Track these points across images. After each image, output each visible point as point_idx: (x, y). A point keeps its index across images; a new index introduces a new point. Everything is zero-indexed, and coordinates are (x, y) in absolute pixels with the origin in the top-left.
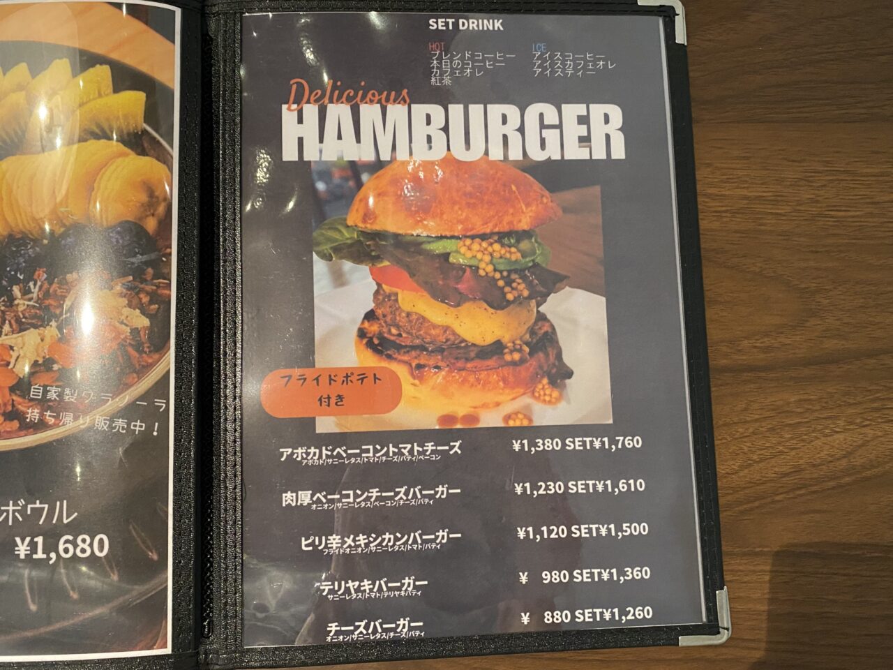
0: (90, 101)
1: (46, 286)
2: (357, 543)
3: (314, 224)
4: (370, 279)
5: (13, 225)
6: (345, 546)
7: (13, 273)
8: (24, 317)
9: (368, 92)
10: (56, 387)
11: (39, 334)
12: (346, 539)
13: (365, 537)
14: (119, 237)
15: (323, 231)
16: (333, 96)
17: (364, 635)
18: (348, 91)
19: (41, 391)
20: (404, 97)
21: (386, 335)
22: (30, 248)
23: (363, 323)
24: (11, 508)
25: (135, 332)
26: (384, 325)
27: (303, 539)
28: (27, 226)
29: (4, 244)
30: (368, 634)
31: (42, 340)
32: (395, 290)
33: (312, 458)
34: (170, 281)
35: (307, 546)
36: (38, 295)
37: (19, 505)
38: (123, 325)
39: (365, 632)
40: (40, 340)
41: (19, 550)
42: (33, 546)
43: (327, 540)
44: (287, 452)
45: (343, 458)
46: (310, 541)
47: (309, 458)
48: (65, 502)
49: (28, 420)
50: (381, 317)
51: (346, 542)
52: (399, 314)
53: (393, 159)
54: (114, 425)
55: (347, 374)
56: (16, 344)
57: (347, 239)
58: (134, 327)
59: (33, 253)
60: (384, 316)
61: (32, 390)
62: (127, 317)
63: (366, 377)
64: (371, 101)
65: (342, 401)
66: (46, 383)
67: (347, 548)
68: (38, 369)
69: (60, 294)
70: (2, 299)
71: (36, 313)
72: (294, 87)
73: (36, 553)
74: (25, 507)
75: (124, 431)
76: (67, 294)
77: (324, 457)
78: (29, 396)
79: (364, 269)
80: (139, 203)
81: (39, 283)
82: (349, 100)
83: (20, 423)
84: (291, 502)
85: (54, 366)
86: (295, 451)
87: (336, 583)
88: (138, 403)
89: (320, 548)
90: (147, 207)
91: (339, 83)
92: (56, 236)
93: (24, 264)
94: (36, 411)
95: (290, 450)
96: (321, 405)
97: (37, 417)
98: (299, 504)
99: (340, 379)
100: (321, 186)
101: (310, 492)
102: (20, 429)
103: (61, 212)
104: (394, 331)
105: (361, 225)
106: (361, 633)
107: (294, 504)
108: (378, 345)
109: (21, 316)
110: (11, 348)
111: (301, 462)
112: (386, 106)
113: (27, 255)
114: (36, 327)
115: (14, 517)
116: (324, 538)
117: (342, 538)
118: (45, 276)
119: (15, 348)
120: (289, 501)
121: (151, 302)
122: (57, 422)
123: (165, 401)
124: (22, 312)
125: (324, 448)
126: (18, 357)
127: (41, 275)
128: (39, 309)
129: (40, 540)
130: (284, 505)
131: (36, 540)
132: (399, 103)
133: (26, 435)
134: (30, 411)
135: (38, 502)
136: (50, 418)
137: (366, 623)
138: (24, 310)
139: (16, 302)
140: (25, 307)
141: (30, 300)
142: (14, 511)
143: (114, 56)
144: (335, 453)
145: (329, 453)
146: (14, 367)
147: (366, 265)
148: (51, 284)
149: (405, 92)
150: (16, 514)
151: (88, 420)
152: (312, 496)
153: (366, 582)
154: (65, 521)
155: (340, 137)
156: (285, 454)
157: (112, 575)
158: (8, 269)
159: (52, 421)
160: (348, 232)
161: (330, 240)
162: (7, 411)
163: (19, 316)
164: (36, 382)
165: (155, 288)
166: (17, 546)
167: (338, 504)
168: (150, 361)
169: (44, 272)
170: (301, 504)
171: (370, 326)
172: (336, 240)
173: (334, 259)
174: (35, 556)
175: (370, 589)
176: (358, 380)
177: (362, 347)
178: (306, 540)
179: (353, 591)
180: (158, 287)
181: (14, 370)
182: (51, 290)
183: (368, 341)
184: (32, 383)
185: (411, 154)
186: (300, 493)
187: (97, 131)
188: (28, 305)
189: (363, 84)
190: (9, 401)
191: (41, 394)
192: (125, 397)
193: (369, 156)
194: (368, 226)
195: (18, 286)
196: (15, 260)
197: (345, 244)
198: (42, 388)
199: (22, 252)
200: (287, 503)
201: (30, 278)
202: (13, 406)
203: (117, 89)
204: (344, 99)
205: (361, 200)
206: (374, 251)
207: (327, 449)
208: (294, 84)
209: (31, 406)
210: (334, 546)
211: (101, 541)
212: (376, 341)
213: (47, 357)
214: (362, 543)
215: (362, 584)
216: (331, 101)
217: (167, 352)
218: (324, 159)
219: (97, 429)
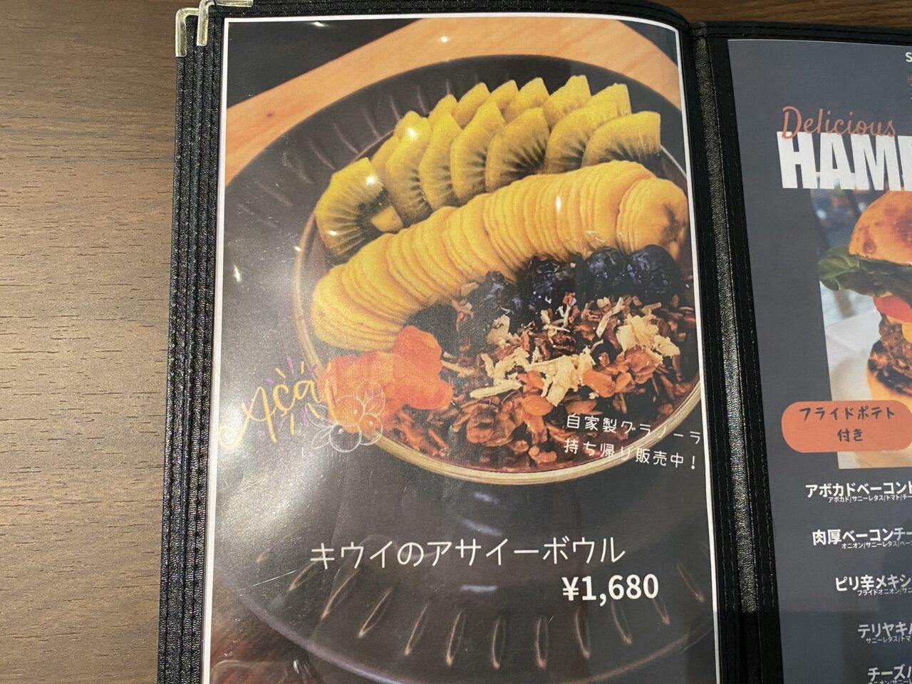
0: (609, 120)
1: (576, 311)
2: (890, 584)
3: (818, 253)
4: (875, 310)
5: (538, 248)
6: (878, 587)
7: (540, 297)
8: (555, 343)
9: (857, 123)
10: (594, 416)
11: (573, 361)
12: (878, 579)
13: (896, 577)
14: (647, 262)
15: (828, 260)
16: (825, 125)
17: (904, 680)
18: (839, 120)
19: (578, 421)
20: (890, 128)
21: (894, 368)
22: (557, 271)
23: (872, 354)
24: (555, 545)
25: (667, 360)
26: (892, 357)
27: (837, 579)
28: (553, 249)
29: (529, 267)
30: (907, 679)
31: (576, 368)
32: (899, 321)
33: (837, 495)
34: (694, 308)
35: (841, 586)
36: (568, 321)
37: (563, 543)
38: (656, 353)
39: (904, 677)
40: (573, 367)
41: (567, 592)
42: (582, 587)
43: (860, 580)
44: (813, 488)
45: (867, 496)
46: (844, 582)
47: (835, 495)
48: (612, 539)
49: (566, 451)
50: (888, 349)
51: (879, 583)
52: (905, 347)
53: (886, 189)
54: (654, 457)
55: (862, 408)
56: (548, 371)
57: (851, 268)
58: (666, 355)
59: (560, 276)
60: (891, 348)
61: (569, 419)
62: (659, 345)
63: (881, 411)
64: (861, 132)
65: (860, 436)
66: (583, 413)
67: (880, 589)
68: (572, 398)
69: (591, 320)
70: (530, 324)
71: (567, 339)
72: (787, 114)
73: (586, 595)
74: (569, 545)
75: (665, 465)
76: (599, 320)
77: (849, 495)
78: (566, 426)
79: (868, 300)
80: (662, 226)
81: (569, 309)
82: (840, 129)
83: (557, 455)
84: (822, 541)
85: (590, 394)
86: (821, 488)
87: (873, 626)
88: (675, 435)
89: (854, 589)
90: (670, 232)
91: (829, 113)
92: (584, 259)
93: (551, 288)
94: (574, 441)
95: (816, 487)
96: (841, 440)
97: (576, 449)
98: (829, 543)
99: (856, 413)
100: (821, 214)
101: (839, 530)
102: (559, 460)
103: (588, 235)
104: (902, 364)
105: (863, 254)
106: (900, 677)
107: (824, 543)
108: (888, 378)
109: (552, 342)
110: (543, 375)
111: (827, 499)
112: (875, 137)
113: (553, 279)
114: (569, 354)
115: (559, 555)
116: (857, 578)
117: (874, 579)
118: (575, 300)
119: (546, 375)
120: (820, 540)
121: (679, 330)
122: (598, 454)
123: (698, 433)
124: (552, 338)
125: (848, 485)
126: (550, 385)
127: (570, 300)
128: (570, 334)
129: (588, 580)
130: (815, 544)
131: (584, 580)
132: (886, 134)
133: (565, 467)
134: (568, 441)
135: (583, 539)
136: (590, 449)
137: (904, 667)
138: (555, 336)
139: (546, 327)
140: (556, 332)
141: (560, 325)
142: (559, 549)
143: (631, 75)
144: (859, 490)
145: (853, 490)
146: (547, 395)
147: (870, 295)
148: (581, 309)
149: (890, 123)
150: (561, 552)
151: (629, 452)
152: (842, 535)
153: (901, 625)
154: (614, 560)
155: (835, 166)
156: (811, 490)
157: (663, 618)
158: (535, 293)
159: (592, 453)
160: (851, 262)
161: (835, 269)
162: (543, 441)
163: (550, 342)
164: (573, 410)
165: (681, 315)
166: (566, 587)
167: (867, 544)
168: (683, 391)
169: (573, 296)
170: (832, 543)
171: (879, 358)
172: (841, 269)
173: (840, 288)
174: (584, 598)
175: (905, 632)
176: (873, 414)
177: (874, 380)
178: (840, 581)
179: (889, 635)
180: (684, 315)
181: (547, 398)
182: (582, 316)
183: (879, 374)
184: (568, 412)
185: (902, 185)
186: (829, 531)
187: (619, 151)
188: (558, 331)
189: (851, 114)
190: (543, 431)
191: (578, 424)
192: (662, 429)
193: (863, 186)
194: (869, 255)
195: (546, 311)
196: (541, 283)
197: (849, 273)
198: (579, 418)
199: (549, 275)
200: (818, 542)
201: (558, 302)
202: (549, 436)
203: (635, 110)
204: (835, 128)
205: (860, 229)
206: (876, 281)
207: (851, 486)
208: (786, 111)
209: (570, 436)
210: (868, 587)
211: (651, 581)
212: (886, 374)
213: (583, 385)
214: (894, 583)
215: (897, 626)
216: (823, 130)
217: (697, 383)
218: (822, 187)
219: (639, 461)
